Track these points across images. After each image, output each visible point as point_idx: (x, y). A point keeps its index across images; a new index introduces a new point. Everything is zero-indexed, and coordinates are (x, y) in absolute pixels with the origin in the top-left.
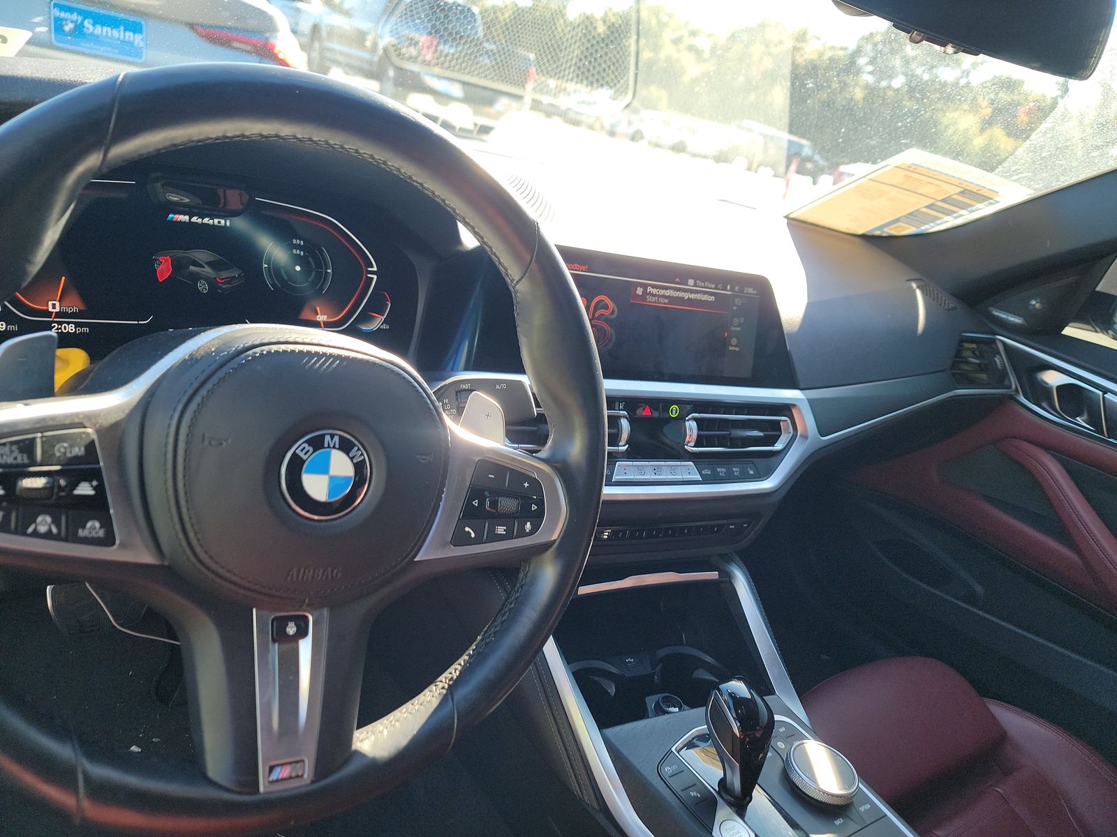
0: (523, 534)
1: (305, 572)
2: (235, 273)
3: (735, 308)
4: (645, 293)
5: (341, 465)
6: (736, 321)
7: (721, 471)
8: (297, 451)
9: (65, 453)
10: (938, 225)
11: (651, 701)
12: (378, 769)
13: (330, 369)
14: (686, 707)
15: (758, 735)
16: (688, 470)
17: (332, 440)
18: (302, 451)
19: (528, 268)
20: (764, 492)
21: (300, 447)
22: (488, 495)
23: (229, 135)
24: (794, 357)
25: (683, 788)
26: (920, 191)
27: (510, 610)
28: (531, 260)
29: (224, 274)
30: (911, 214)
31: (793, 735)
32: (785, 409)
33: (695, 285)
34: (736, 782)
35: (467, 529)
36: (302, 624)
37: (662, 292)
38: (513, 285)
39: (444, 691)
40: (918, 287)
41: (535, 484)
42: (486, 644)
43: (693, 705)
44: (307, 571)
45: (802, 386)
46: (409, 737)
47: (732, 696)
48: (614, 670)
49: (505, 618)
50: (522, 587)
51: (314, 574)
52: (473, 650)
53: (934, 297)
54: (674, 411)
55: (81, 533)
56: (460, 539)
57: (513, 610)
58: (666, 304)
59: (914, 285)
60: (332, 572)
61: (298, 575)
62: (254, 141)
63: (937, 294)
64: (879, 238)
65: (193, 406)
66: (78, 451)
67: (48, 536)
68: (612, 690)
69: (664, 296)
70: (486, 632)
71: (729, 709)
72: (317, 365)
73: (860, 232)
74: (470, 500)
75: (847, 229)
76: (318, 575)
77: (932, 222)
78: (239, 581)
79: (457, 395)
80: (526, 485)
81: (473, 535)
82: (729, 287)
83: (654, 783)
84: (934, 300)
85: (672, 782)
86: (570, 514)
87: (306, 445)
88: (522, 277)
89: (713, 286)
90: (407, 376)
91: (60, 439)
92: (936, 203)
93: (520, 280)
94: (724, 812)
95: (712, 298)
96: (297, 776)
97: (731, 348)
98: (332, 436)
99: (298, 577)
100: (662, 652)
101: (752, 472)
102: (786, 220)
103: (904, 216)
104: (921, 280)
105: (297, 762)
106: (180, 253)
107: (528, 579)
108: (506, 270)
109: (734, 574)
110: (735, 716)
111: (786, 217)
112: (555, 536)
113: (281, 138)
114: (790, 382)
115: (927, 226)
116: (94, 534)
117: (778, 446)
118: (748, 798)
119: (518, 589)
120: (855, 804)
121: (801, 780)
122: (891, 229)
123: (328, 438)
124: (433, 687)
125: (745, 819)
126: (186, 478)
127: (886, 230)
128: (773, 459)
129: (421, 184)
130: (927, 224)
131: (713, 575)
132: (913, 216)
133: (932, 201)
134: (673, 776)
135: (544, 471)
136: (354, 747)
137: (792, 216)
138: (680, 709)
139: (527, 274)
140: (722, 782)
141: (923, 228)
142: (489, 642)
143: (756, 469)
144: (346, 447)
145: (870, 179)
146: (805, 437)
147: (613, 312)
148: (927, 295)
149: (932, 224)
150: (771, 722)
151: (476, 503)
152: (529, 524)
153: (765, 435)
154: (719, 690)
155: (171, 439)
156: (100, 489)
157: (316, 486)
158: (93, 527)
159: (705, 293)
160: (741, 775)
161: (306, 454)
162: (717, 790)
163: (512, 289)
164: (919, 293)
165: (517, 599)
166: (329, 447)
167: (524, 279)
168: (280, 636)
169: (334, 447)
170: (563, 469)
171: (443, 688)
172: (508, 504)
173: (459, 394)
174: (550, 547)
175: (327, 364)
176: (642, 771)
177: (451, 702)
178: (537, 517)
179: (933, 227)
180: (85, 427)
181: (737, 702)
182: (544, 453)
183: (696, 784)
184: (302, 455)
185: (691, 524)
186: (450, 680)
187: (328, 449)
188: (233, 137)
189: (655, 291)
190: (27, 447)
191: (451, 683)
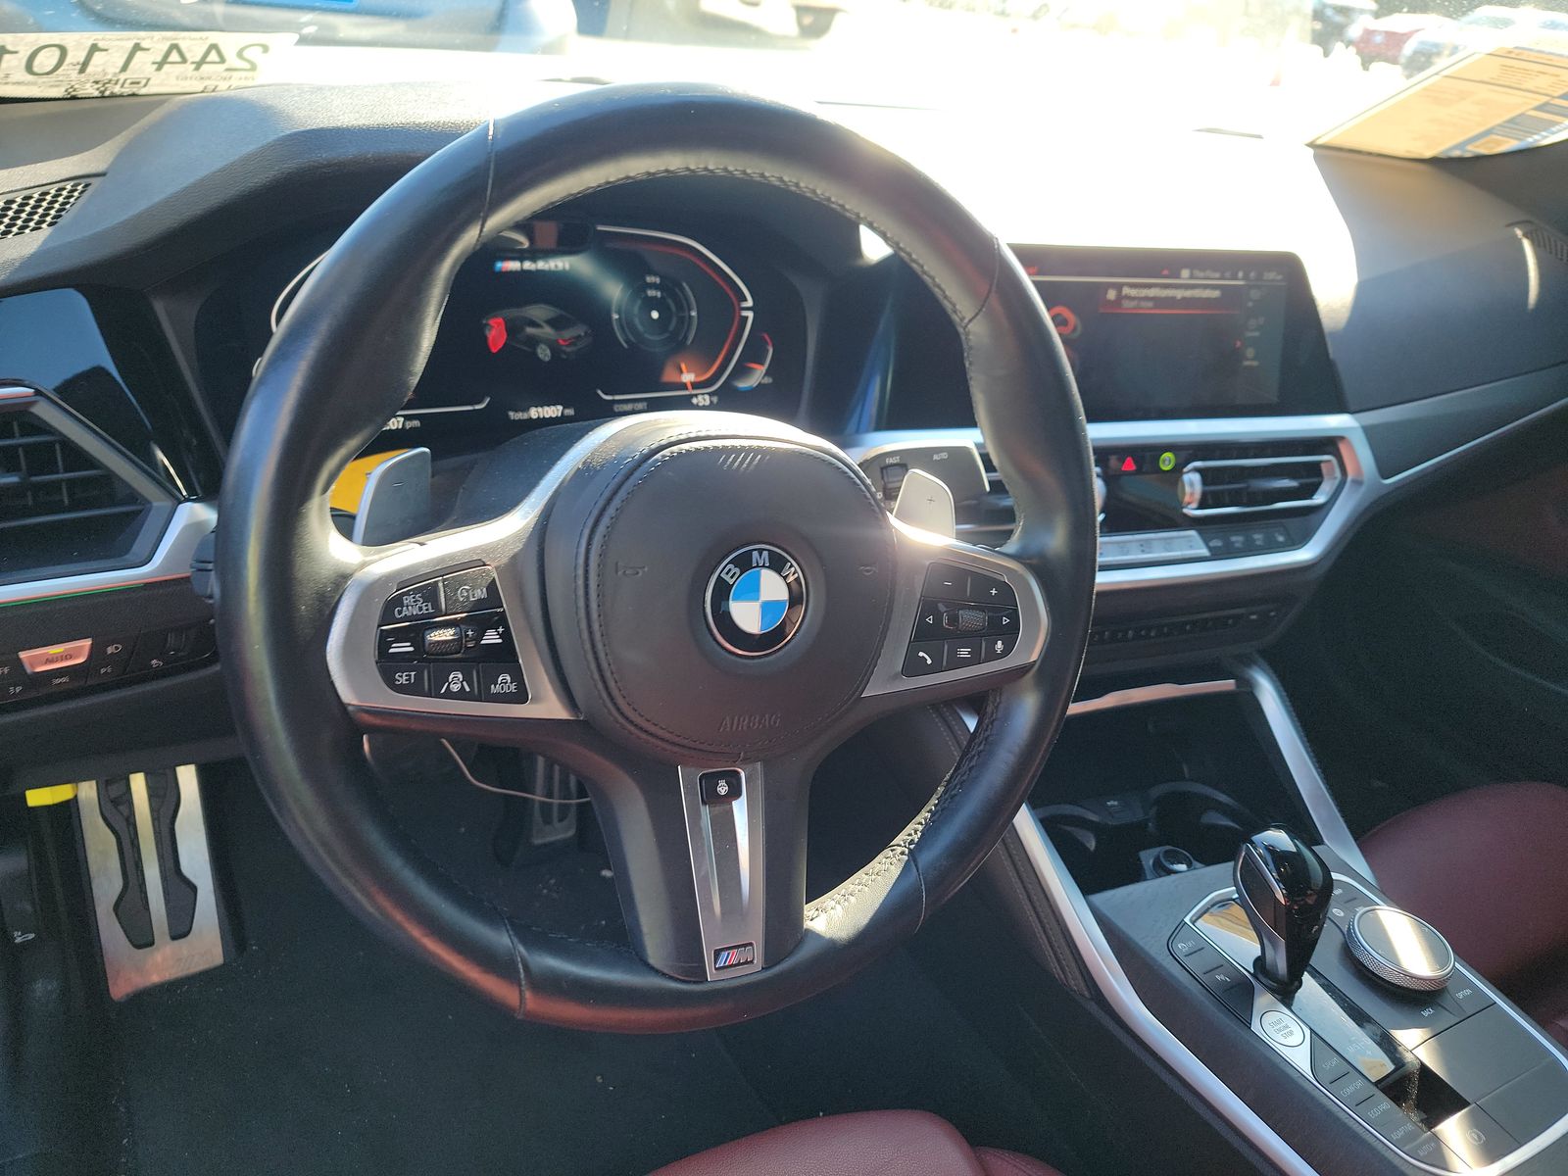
0: (993, 656)
1: (739, 720)
2: (580, 330)
3: (1250, 304)
4: (1120, 298)
5: (773, 586)
6: (1252, 322)
7: (1237, 540)
8: (722, 575)
9: (468, 597)
10: (1553, 133)
11: (1148, 858)
12: (836, 953)
13: (752, 467)
14: (1198, 865)
15: (1310, 901)
16: (1191, 542)
17: (760, 556)
18: (727, 573)
19: (985, 301)
20: (1301, 565)
21: (726, 570)
22: (945, 609)
23: (611, 180)
24: (1341, 367)
25: (1204, 970)
26: (1525, 86)
27: (980, 752)
28: (989, 292)
29: (568, 334)
30: (1511, 121)
31: (1353, 899)
32: (1329, 444)
33: (1192, 277)
34: (1280, 962)
35: (921, 654)
36: (735, 782)
37: (1144, 292)
38: (964, 325)
39: (906, 858)
40: (1526, 235)
41: (1006, 591)
42: (952, 797)
43: (1209, 861)
44: (742, 719)
45: (1352, 408)
46: (870, 914)
47: (1271, 850)
48: (1094, 818)
49: (973, 763)
50: (992, 723)
51: (749, 723)
52: (936, 805)
53: (1551, 249)
54: (1167, 461)
55: (494, 689)
56: (913, 667)
57: (984, 753)
58: (1151, 309)
59: (1519, 232)
60: (770, 719)
61: (732, 724)
62: (641, 181)
63: (1555, 242)
64: (1461, 160)
65: (601, 529)
66: (481, 593)
67: (461, 695)
68: (1092, 845)
69: (1147, 299)
70: (949, 782)
71: (1267, 865)
72: (736, 464)
73: (1428, 154)
74: (923, 617)
75: (1408, 152)
76: (754, 725)
77: (1544, 130)
78: (667, 736)
79: (882, 472)
80: (994, 592)
81: (929, 662)
82: (1240, 274)
83: (1165, 964)
84: (1551, 253)
85: (1188, 962)
86: (1053, 628)
87: (731, 566)
88: (977, 314)
89: (1217, 275)
90: (841, 465)
91: (461, 582)
92: (1552, 102)
93: (973, 318)
94: (1264, 1000)
95: (1216, 294)
96: (746, 963)
97: (1247, 363)
98: (760, 551)
99: (731, 728)
100: (1157, 791)
101: (1281, 539)
102: (1311, 151)
103: (1500, 125)
104: (1527, 222)
105: (745, 945)
106: (513, 313)
107: (1000, 715)
108: (954, 305)
109: (1256, 681)
110: (1277, 877)
111: (1311, 145)
112: (1034, 657)
113: (672, 172)
114: (1336, 404)
115: (1536, 137)
116: (506, 689)
117: (1319, 499)
118: (1296, 983)
119: (988, 726)
120: (1450, 988)
121: (1374, 959)
122: (1477, 147)
123: (755, 554)
124: (887, 852)
125: (1293, 1008)
126: (602, 617)
127: (1470, 148)
128: (1313, 517)
129: (842, 206)
130: (1536, 134)
131: (1228, 685)
132: (1515, 124)
133: (1545, 99)
134: (1190, 954)
135: (1016, 571)
136: (805, 927)
137: (1319, 142)
138: (1189, 865)
139: (984, 309)
140: (1260, 962)
141: (1530, 140)
142: (956, 795)
143: (1287, 535)
144: (777, 565)
145: (1446, 76)
146: (1358, 483)
147: (1075, 329)
148: (1539, 246)
149: (1544, 133)
150: (1329, 884)
151: (930, 620)
152: (1000, 642)
153: (1301, 485)
154: (1252, 843)
155: (581, 572)
156: (506, 636)
157: (747, 616)
158: (504, 682)
159: (1206, 287)
160: (1287, 952)
161: (732, 577)
162: (1252, 971)
163: (961, 330)
164: (1527, 245)
165: (986, 739)
166: (757, 566)
167: (979, 317)
168: (710, 797)
169: (763, 566)
170: (1041, 567)
171: (902, 853)
172: (971, 619)
173: (884, 471)
174: (1028, 671)
175: (747, 462)
176: (1147, 948)
177: (915, 870)
178: (1010, 634)
179: (1546, 137)
180: (485, 565)
181: (1278, 857)
182: (1012, 546)
183: (1224, 964)
184: (727, 578)
185: (1199, 616)
186: (909, 844)
187: (757, 569)
188: (616, 181)
189: (1133, 292)
190: (430, 594)
191: (912, 847)
